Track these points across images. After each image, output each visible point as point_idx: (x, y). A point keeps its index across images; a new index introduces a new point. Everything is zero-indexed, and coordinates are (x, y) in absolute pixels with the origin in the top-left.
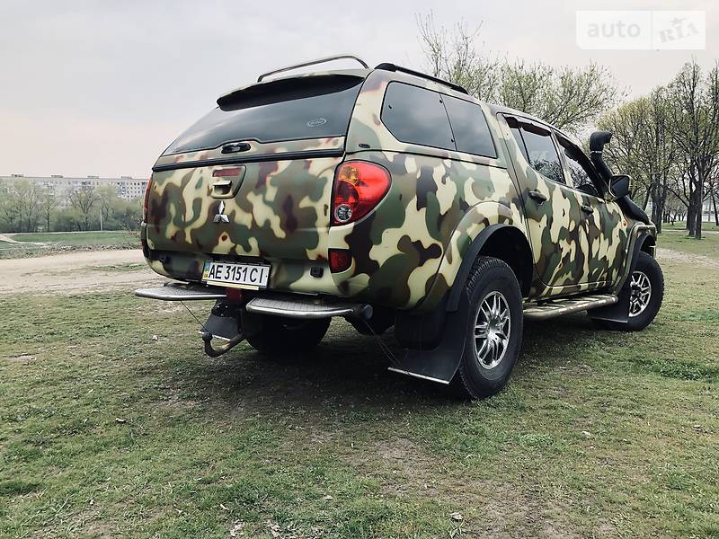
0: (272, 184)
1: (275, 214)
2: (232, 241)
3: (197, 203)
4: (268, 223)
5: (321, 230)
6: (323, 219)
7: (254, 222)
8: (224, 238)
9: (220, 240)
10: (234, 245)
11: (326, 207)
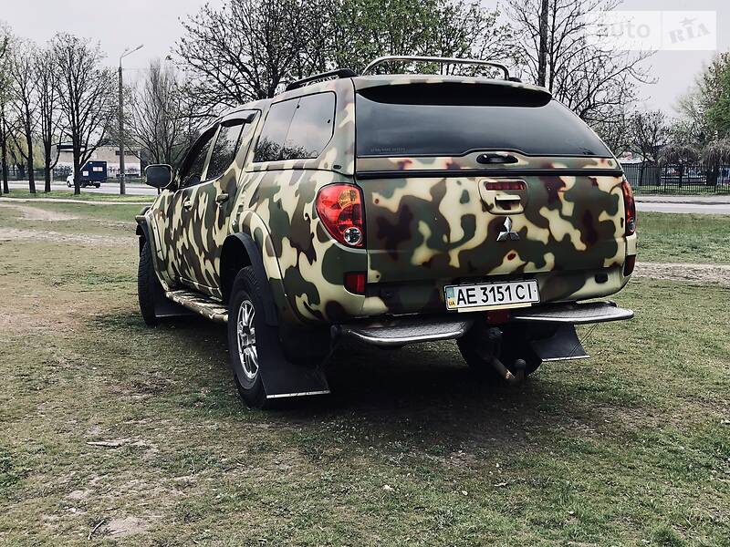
0: (568, 199)
1: (575, 228)
2: (521, 259)
3: (469, 223)
4: (567, 237)
5: (619, 240)
6: (620, 230)
7: (551, 237)
8: (511, 257)
9: (506, 259)
10: (524, 262)
11: (622, 219)
